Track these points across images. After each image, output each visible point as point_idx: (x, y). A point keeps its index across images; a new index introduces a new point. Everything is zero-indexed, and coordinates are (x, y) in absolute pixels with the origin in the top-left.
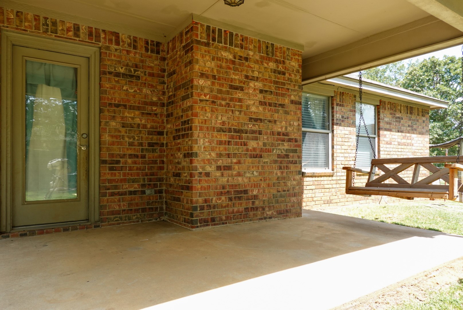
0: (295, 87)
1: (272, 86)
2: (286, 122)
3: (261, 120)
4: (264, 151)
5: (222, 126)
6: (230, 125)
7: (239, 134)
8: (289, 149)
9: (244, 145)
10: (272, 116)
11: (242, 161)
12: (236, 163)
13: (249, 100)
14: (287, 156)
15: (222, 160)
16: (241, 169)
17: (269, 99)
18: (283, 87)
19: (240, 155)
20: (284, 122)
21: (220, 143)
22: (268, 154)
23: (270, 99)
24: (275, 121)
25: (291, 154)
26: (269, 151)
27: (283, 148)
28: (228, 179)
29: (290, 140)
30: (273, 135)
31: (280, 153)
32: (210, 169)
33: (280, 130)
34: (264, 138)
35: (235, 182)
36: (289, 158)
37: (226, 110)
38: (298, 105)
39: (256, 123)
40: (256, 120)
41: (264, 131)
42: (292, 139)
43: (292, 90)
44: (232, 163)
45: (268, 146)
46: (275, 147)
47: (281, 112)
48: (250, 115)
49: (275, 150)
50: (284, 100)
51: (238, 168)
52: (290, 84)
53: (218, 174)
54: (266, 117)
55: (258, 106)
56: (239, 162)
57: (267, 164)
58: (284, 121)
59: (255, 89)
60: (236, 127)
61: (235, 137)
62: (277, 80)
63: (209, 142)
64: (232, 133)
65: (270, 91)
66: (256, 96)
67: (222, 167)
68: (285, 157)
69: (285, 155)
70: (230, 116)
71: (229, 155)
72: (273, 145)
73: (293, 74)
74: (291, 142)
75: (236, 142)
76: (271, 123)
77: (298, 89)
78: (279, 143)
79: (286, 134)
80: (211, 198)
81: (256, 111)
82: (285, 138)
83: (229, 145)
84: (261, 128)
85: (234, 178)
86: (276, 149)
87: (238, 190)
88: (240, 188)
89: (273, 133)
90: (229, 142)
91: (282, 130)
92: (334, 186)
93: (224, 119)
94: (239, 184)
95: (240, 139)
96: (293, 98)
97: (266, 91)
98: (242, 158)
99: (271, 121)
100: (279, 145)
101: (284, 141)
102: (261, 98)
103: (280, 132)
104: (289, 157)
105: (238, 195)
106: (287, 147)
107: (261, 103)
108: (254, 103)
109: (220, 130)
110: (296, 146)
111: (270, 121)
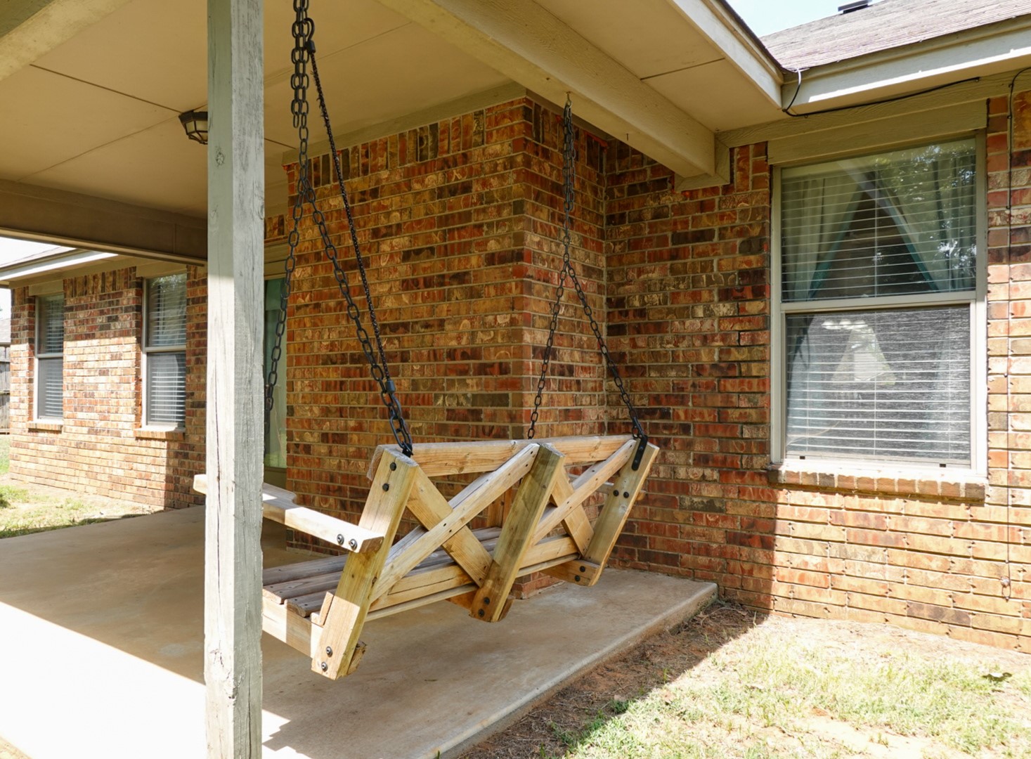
0: (499, 214)
1: (434, 234)
2: (471, 319)
3: (405, 326)
4: (414, 402)
5: (330, 351)
6: (344, 347)
7: (360, 365)
8: (482, 395)
9: (370, 390)
10: (432, 311)
11: (365, 426)
12: (355, 429)
13: (380, 283)
14: (476, 414)
15: (330, 421)
16: (363, 442)
17: (425, 270)
18: (462, 228)
19: (361, 411)
20: (466, 322)
21: (327, 386)
22: (423, 410)
23: (429, 267)
24: (441, 323)
25: (488, 409)
26: (425, 401)
27: (463, 391)
28: (340, 462)
29: (483, 370)
30: (435, 359)
31: (454, 406)
32: (311, 440)
33: (454, 344)
34: (413, 370)
35: (351, 471)
36: (480, 420)
37: (337, 319)
38: (512, 261)
39: (396, 335)
40: (394, 328)
41: (412, 351)
42: (492, 365)
43: (490, 225)
44: (346, 428)
45: (422, 388)
46: (443, 389)
47: (457, 294)
48: (382, 319)
49: (442, 398)
50: (468, 259)
51: (359, 440)
52: (484, 210)
53: (323, 449)
54: (417, 317)
55: (400, 292)
56: (359, 428)
57: (421, 433)
58: (466, 318)
59: (392, 256)
60: (355, 349)
61: (352, 372)
62: (447, 212)
63: (310, 386)
64: (348, 365)
65: (427, 248)
66: (396, 270)
67: (330, 436)
68: (470, 417)
69: (468, 410)
70: (343, 329)
71: (341, 412)
72: (434, 385)
73: (493, 177)
74: (486, 374)
75: (355, 382)
76: (429, 330)
77: (512, 216)
78: (453, 381)
79: (475, 354)
80: (312, 495)
81: (396, 306)
82: (468, 365)
83: (341, 390)
84: (406, 344)
85: (349, 463)
86: (444, 395)
87: (357, 489)
88: (360, 485)
89: (435, 355)
90: (342, 383)
91: (459, 343)
93: (334, 336)
94: (360, 476)
95: (361, 377)
96: (493, 246)
97: (418, 252)
98: (364, 417)
99: (431, 323)
100: (451, 384)
101: (464, 372)
102: (406, 271)
103: (455, 350)
104: (482, 416)
105: (356, 498)
106: (475, 389)
107: (407, 285)
108: (391, 288)
109: (328, 360)
110: (504, 385)
111: (427, 326)
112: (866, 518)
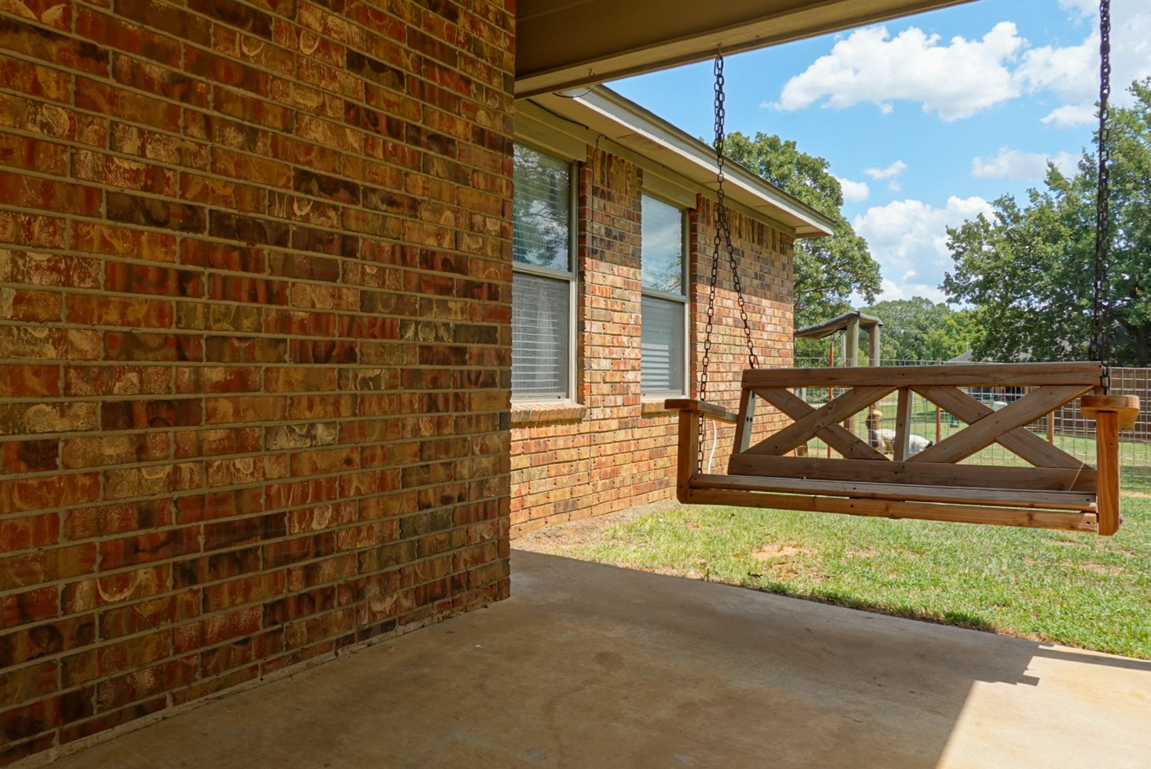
0: (490, 80)
1: (403, 53)
2: (455, 212)
3: (352, 189)
4: (365, 330)
5: (146, 188)
6: (194, 190)
7: (243, 244)
8: (467, 327)
9: (269, 301)
10: (400, 179)
11: (258, 378)
12: (223, 387)
13: (298, 86)
14: (459, 354)
15: (140, 371)
16: (250, 415)
17: (389, 104)
18: (445, 68)
19: (245, 345)
20: (448, 213)
21: (134, 279)
22: (383, 346)
23: (396, 104)
24: (414, 205)
25: (475, 347)
26: (385, 330)
27: (442, 319)
28: (177, 470)
29: (469, 290)
30: (404, 263)
31: (431, 341)
32: (60, 424)
33: (431, 243)
34: (364, 273)
35: (220, 484)
36: (464, 363)
37: (172, 114)
38: (502, 151)
39: (331, 202)
40: (330, 187)
41: (364, 240)
42: (480, 286)
43: (479, 87)
44: (197, 385)
45: (380, 307)
46: (414, 313)
47: (438, 167)
48: (302, 159)
49: (413, 327)
50: (452, 120)
51: (237, 412)
52: (473, 62)
53: (115, 445)
54: (374, 181)
55: (342, 123)
56: (240, 382)
57: (377, 387)
58: (449, 209)
59: (325, 45)
60: (228, 204)
61: (219, 256)
62: (422, 30)
63: (54, 269)
64: (205, 236)
65: (393, 70)
66: (334, 78)
67: (140, 412)
68: (453, 359)
69: (450, 348)
70: (194, 148)
71: (181, 348)
72: (402, 304)
73: (485, 24)
74: (473, 297)
75: (225, 279)
76: (394, 209)
77: (502, 91)
78: (430, 300)
79: (458, 265)
80: (61, 585)
81: (332, 145)
82: (451, 279)
83: (182, 292)
84: (353, 224)
85: (209, 465)
86: (417, 323)
87: (230, 523)
88: (240, 512)
89: (403, 255)
90: (184, 277)
91: (440, 245)
92: (585, 452)
93: (159, 154)
94: (239, 493)
95: (245, 268)
96: (482, 119)
97: (378, 68)
98: (253, 360)
99: (398, 199)
100: (427, 306)
101: (445, 289)
102: (355, 91)
103: (434, 253)
104: (467, 356)
105: (230, 544)
106: (459, 316)
107: (355, 115)
108: (323, 106)
110: (492, 314)
111: (391, 201)
112: (539, 444)
